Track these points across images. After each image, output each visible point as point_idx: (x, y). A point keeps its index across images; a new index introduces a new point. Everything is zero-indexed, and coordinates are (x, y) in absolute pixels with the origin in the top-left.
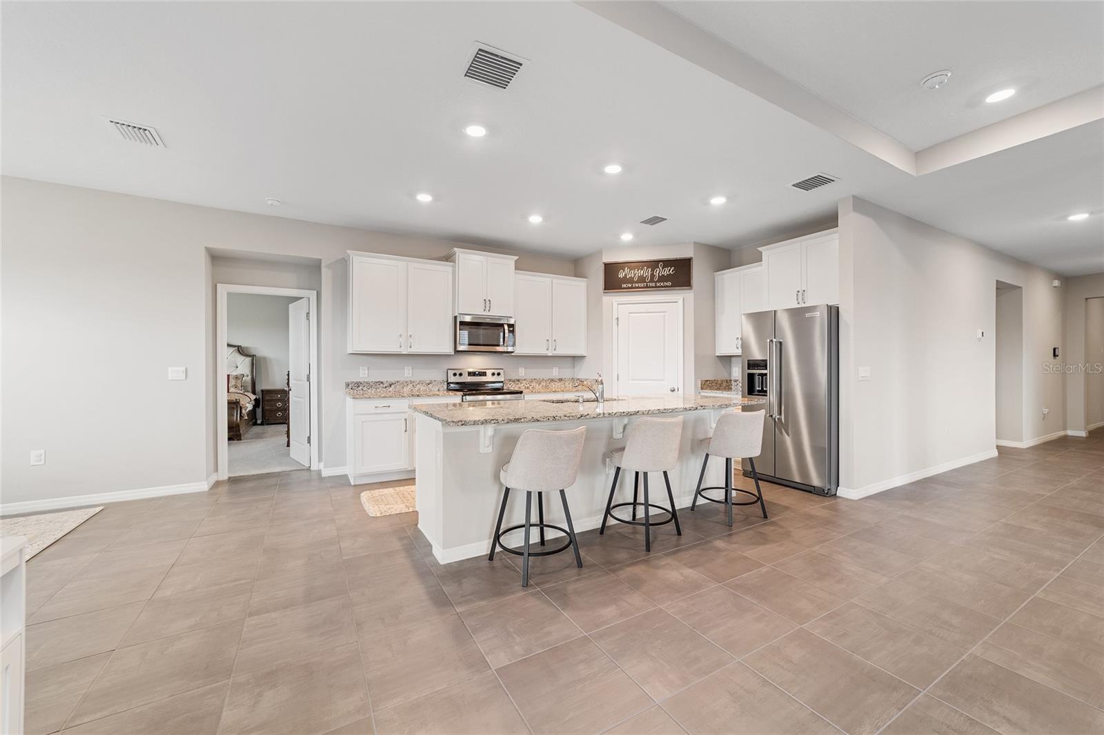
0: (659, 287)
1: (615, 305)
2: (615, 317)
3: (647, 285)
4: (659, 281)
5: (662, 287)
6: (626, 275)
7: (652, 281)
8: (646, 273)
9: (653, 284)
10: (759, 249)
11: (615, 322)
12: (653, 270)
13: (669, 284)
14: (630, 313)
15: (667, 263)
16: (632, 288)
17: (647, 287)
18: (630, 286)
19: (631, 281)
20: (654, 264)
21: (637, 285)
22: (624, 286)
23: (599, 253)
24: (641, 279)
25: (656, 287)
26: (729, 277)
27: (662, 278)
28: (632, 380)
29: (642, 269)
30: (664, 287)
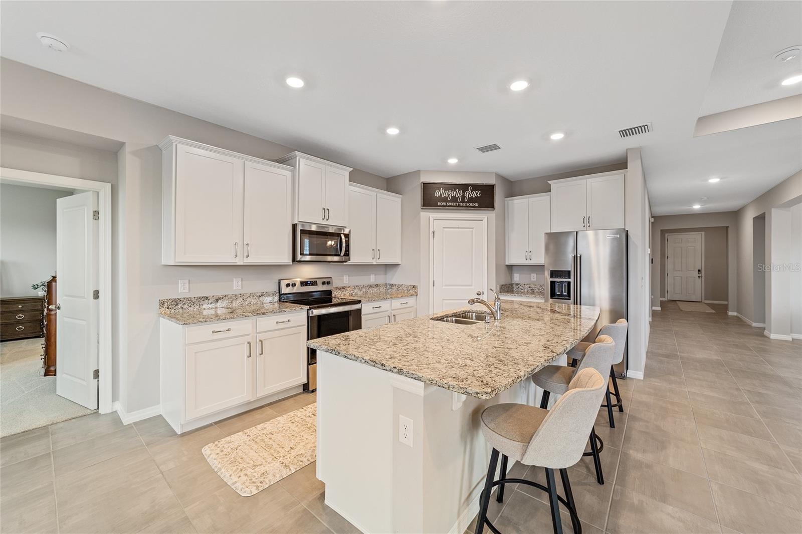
0: (468, 207)
1: (431, 220)
2: (431, 231)
3: (459, 204)
4: (468, 202)
5: (471, 207)
6: (441, 195)
7: (463, 201)
8: (458, 194)
9: (464, 204)
10: (549, 182)
11: (431, 235)
12: (463, 192)
13: (476, 205)
14: (444, 228)
15: (475, 187)
16: (446, 206)
17: (459, 206)
18: (445, 204)
19: (445, 200)
20: (464, 187)
21: (450, 204)
22: (440, 204)
23: (418, 173)
24: (454, 199)
25: (466, 207)
26: (518, 203)
27: (471, 200)
28: (446, 286)
29: (455, 191)
30: (473, 207)
